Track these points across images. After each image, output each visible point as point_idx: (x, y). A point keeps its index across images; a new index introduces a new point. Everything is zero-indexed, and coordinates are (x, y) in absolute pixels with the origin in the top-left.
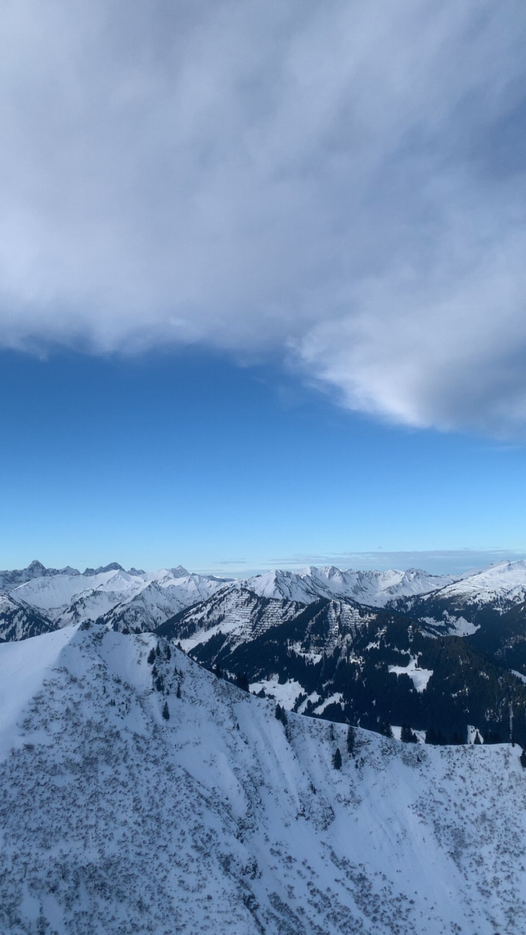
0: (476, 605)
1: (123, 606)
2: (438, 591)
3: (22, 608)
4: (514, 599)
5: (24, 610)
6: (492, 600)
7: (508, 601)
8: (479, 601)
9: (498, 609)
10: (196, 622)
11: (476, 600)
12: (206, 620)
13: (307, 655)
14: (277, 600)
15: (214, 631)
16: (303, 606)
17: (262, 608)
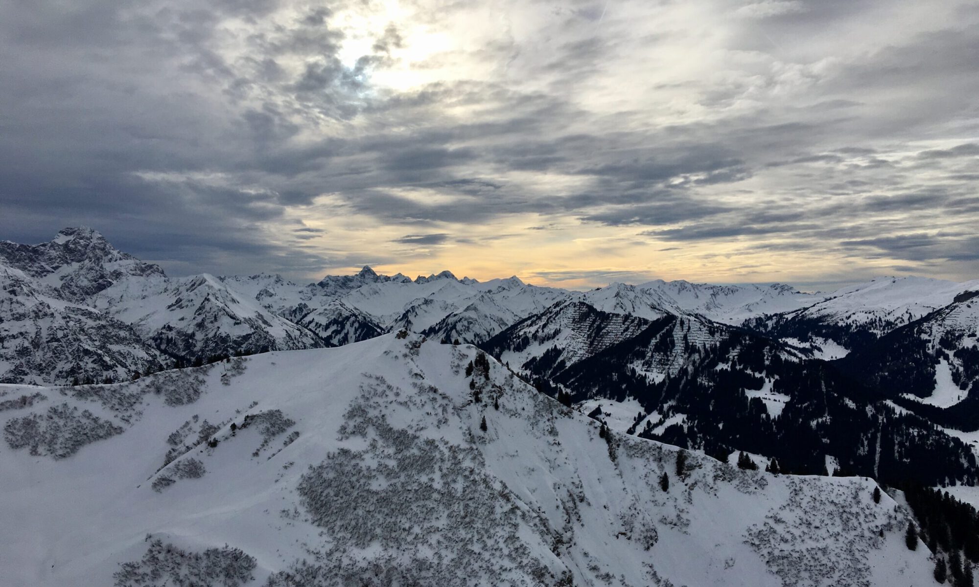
0: (849, 326)
1: (455, 315)
2: (805, 309)
3: (354, 315)
4: (895, 320)
5: (356, 316)
6: (868, 321)
7: (889, 323)
8: (853, 322)
9: (875, 331)
10: (530, 335)
11: (849, 321)
12: (540, 334)
13: (648, 374)
14: (618, 315)
15: (549, 345)
16: (646, 322)
17: (601, 323)
